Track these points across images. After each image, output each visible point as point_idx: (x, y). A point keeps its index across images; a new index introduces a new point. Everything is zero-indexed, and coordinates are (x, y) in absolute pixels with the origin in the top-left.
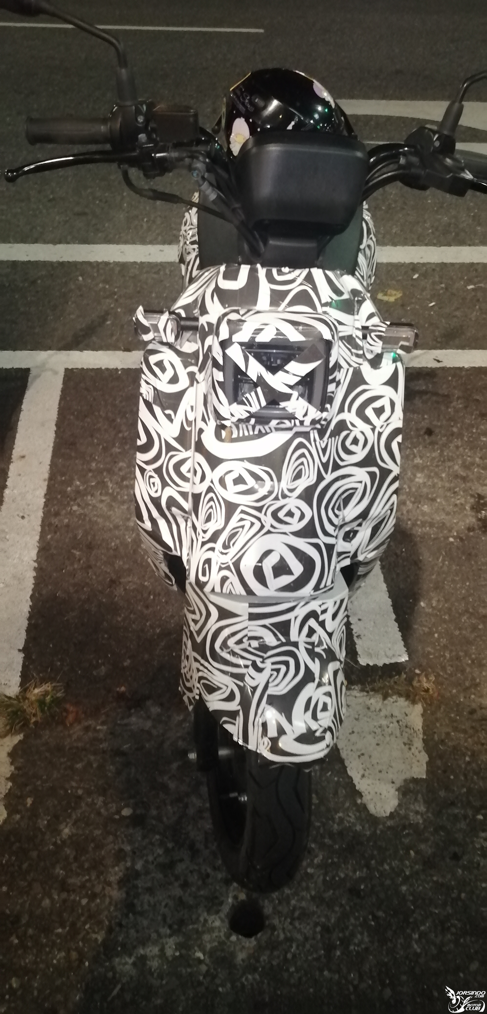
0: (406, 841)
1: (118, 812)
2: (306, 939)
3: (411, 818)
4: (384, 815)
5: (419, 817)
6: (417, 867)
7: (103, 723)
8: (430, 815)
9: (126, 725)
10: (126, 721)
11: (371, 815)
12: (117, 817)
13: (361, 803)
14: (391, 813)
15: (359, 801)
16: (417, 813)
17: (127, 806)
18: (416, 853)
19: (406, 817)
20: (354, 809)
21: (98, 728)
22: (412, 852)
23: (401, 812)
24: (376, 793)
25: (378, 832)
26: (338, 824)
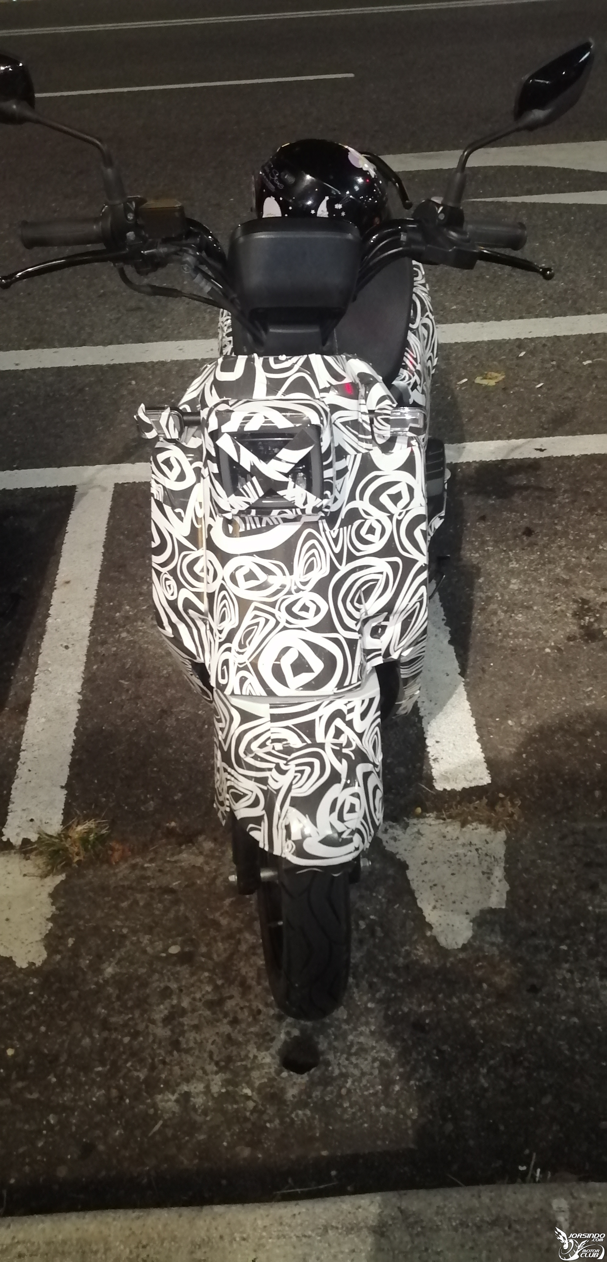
0: (480, 973)
1: (165, 950)
2: (363, 1074)
3: (486, 950)
4: (456, 947)
5: (495, 948)
6: (490, 1000)
7: (151, 861)
8: (507, 946)
9: (176, 862)
10: (175, 858)
11: (442, 948)
12: (164, 955)
13: (431, 936)
14: (464, 945)
15: (428, 934)
16: (493, 944)
17: (174, 944)
18: (490, 985)
19: (481, 949)
20: (423, 941)
21: (146, 865)
22: (485, 986)
23: (475, 944)
24: (448, 925)
25: (448, 965)
26: (404, 958)
